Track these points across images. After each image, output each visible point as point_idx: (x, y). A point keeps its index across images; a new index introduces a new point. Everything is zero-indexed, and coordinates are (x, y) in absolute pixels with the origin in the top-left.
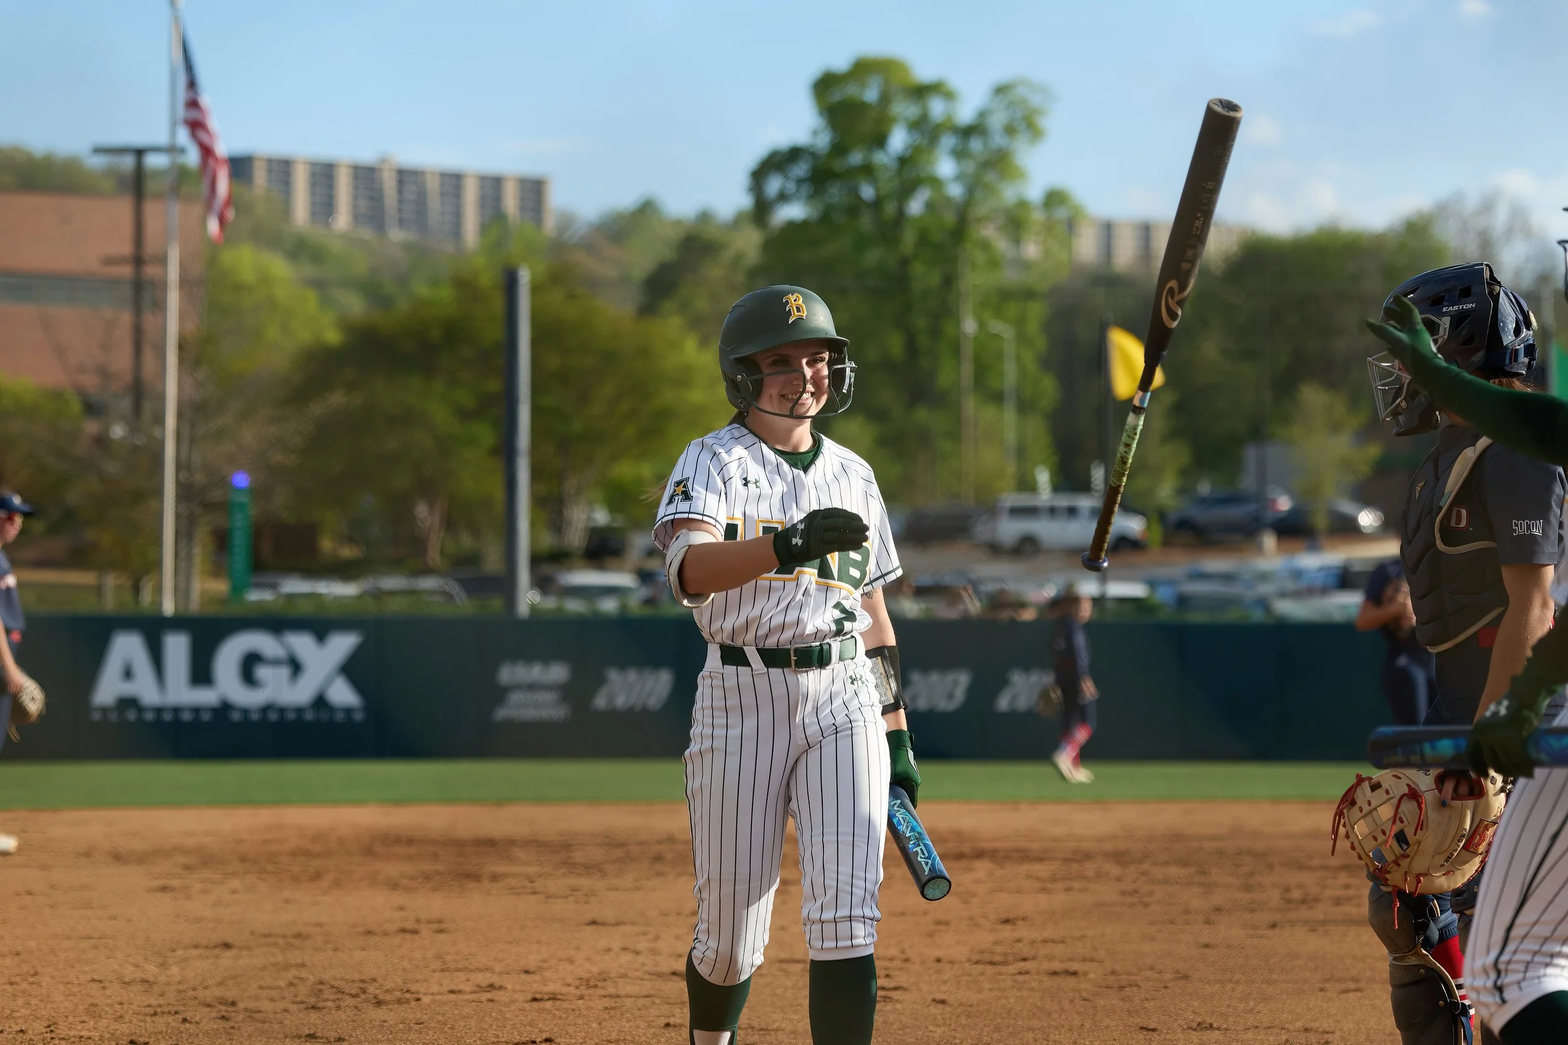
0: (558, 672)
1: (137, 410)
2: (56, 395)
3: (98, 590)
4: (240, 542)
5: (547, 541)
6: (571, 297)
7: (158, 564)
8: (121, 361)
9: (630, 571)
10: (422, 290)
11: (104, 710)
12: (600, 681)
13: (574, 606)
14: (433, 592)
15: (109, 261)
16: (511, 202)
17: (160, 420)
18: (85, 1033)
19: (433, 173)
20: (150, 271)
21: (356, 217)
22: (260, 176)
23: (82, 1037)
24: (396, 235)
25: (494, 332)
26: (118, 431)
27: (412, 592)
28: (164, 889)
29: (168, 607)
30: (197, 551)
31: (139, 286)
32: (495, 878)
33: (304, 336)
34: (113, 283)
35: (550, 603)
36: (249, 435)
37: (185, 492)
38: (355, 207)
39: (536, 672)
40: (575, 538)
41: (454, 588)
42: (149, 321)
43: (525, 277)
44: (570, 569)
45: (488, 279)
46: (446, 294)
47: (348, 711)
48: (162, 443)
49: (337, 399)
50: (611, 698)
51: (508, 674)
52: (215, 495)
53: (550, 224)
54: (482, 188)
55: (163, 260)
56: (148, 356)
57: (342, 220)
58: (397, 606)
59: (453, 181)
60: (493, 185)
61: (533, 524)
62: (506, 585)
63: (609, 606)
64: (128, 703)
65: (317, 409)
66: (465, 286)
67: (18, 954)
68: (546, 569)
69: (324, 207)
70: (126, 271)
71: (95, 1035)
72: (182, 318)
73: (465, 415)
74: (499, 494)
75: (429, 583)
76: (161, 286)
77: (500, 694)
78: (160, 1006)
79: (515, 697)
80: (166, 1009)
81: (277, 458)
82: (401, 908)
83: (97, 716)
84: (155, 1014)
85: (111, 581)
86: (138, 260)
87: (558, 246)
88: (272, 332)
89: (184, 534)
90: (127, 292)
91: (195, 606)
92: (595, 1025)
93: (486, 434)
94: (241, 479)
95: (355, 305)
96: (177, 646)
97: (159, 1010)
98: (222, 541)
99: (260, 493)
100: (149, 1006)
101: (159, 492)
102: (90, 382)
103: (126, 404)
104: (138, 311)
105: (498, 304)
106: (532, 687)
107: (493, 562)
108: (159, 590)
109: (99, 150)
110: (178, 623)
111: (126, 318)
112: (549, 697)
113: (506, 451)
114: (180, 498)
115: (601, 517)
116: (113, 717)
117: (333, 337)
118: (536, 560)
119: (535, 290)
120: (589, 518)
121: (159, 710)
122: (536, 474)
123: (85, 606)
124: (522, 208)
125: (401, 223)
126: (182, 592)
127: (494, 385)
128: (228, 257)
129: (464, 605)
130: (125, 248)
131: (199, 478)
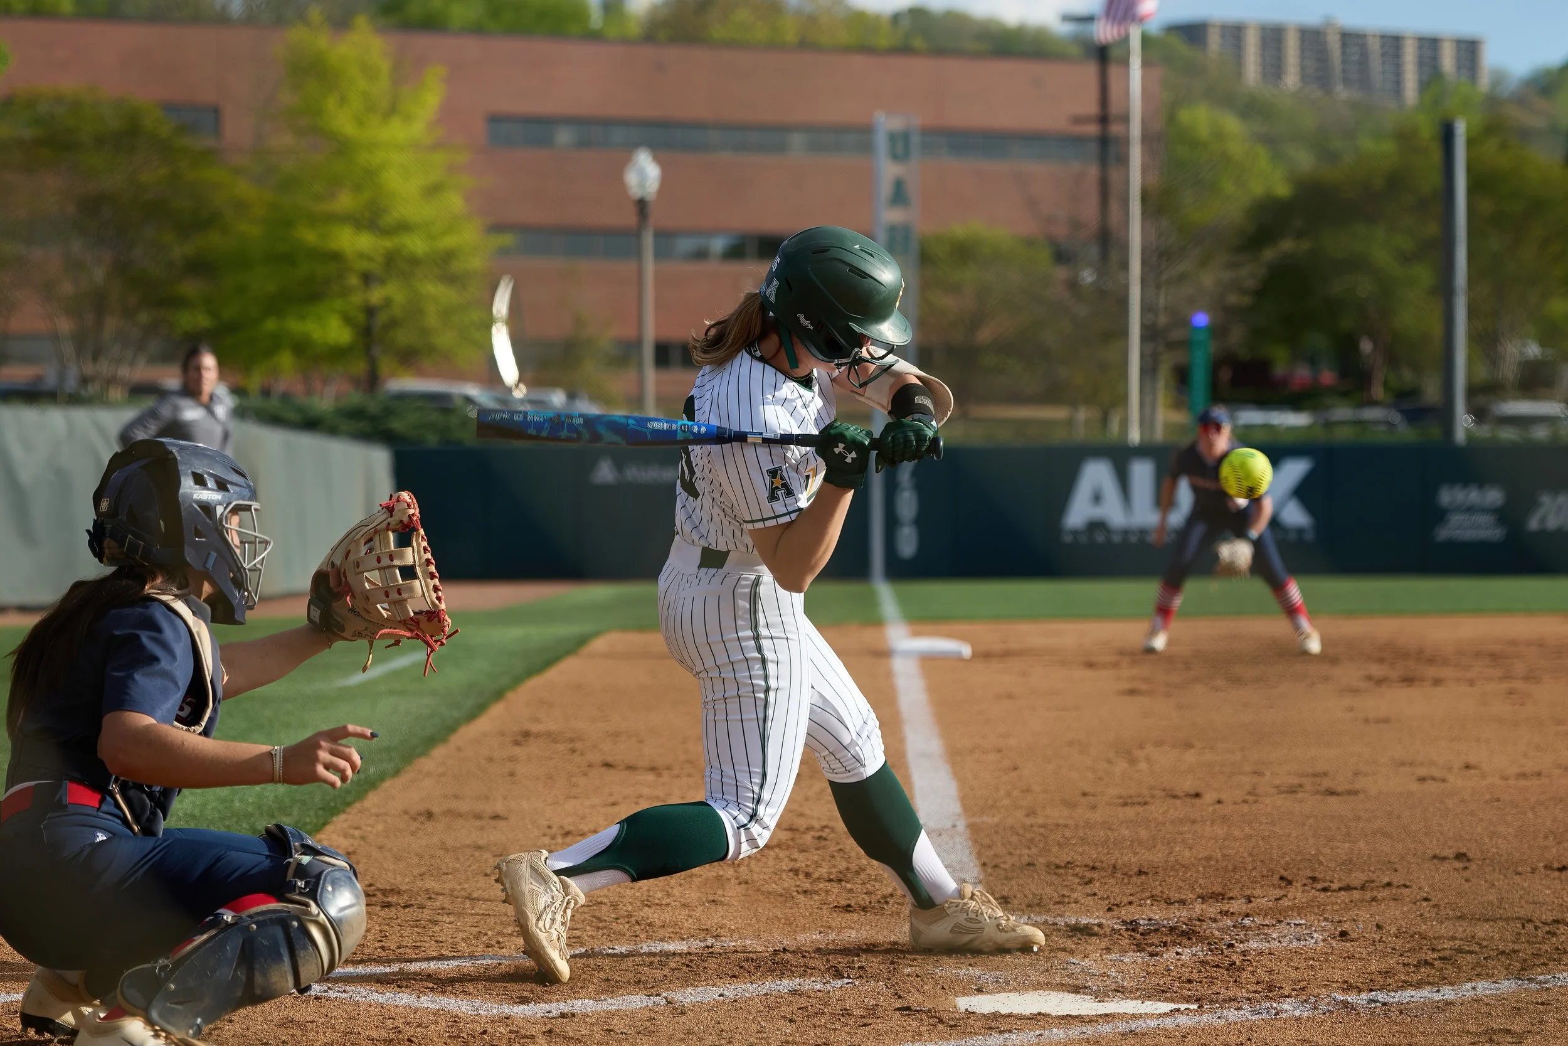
0: (1494, 496)
1: (1104, 256)
2: (1030, 243)
3: (1070, 423)
4: (1200, 377)
5: (1483, 373)
6: (1504, 146)
7: (1124, 400)
8: (1089, 211)
9: (1560, 401)
10: (1367, 144)
11: (1075, 533)
12: (1533, 504)
13: (1508, 434)
14: (1376, 422)
15: (1078, 120)
16: (1448, 61)
17: (1125, 265)
18: (1061, 822)
19: (1374, 36)
20: (1115, 129)
21: (1304, 76)
22: (1214, 41)
23: (1058, 825)
24: (1342, 93)
25: (1432, 180)
26: (1088, 276)
27: (1360, 423)
28: (1132, 692)
29: (1135, 436)
30: (1161, 384)
31: (1104, 141)
32: (1437, 682)
33: (1257, 189)
34: (1079, 140)
35: (1484, 432)
36: (1208, 279)
37: (1150, 334)
38: (1303, 69)
39: (1473, 496)
40: (1509, 370)
41: (1396, 417)
42: (1114, 175)
43: (1461, 129)
44: (1504, 399)
45: (1427, 130)
46: (1388, 147)
47: (1300, 531)
48: (1126, 288)
49: (1287, 245)
50: (1543, 520)
51: (1448, 496)
52: (1176, 335)
53: (1484, 82)
54: (1420, 48)
55: (1125, 119)
56: (1114, 206)
57: (1291, 79)
58: (1344, 435)
59: (1393, 43)
60: (1430, 45)
61: (1470, 360)
62: (1445, 414)
63: (1541, 433)
64: (1096, 526)
65: (1269, 254)
66: (1405, 137)
67: (999, 751)
68: (1481, 400)
69: (1274, 67)
70: (1093, 129)
71: (1071, 822)
72: (1144, 171)
73: (1406, 259)
74: (1437, 331)
75: (1371, 414)
76: (1126, 141)
77: (1440, 515)
78: (1130, 797)
79: (1455, 519)
80: (1135, 800)
81: (1233, 299)
82: (1351, 709)
83: (1068, 539)
84: (1125, 804)
85: (1083, 414)
86: (1104, 119)
87: (1493, 101)
88: (1228, 186)
89: (1149, 371)
90: (1093, 148)
91: (1159, 435)
92: (1530, 815)
93: (1424, 274)
94: (1201, 319)
95: (1304, 160)
96: (1142, 473)
97: (1130, 801)
98: (1182, 376)
99: (1217, 331)
100: (1121, 797)
101: (1124, 333)
102: (1060, 231)
103: (1094, 252)
104: (1103, 163)
105: (1436, 156)
106: (1471, 509)
107: (1431, 392)
108: (1125, 424)
109: (1068, 18)
110: (1144, 451)
111: (1093, 171)
112: (1484, 519)
113: (1445, 290)
114: (1144, 339)
115: (1533, 350)
116: (1083, 539)
117: (1283, 190)
118: (1472, 391)
119: (1471, 142)
120: (1521, 353)
121: (1126, 532)
122: (1472, 312)
123: (1058, 437)
124: (1459, 68)
125: (1347, 81)
126: (1146, 423)
127: (1432, 229)
128: (1185, 116)
129: (1406, 433)
130: (1091, 108)
131: (1163, 320)
